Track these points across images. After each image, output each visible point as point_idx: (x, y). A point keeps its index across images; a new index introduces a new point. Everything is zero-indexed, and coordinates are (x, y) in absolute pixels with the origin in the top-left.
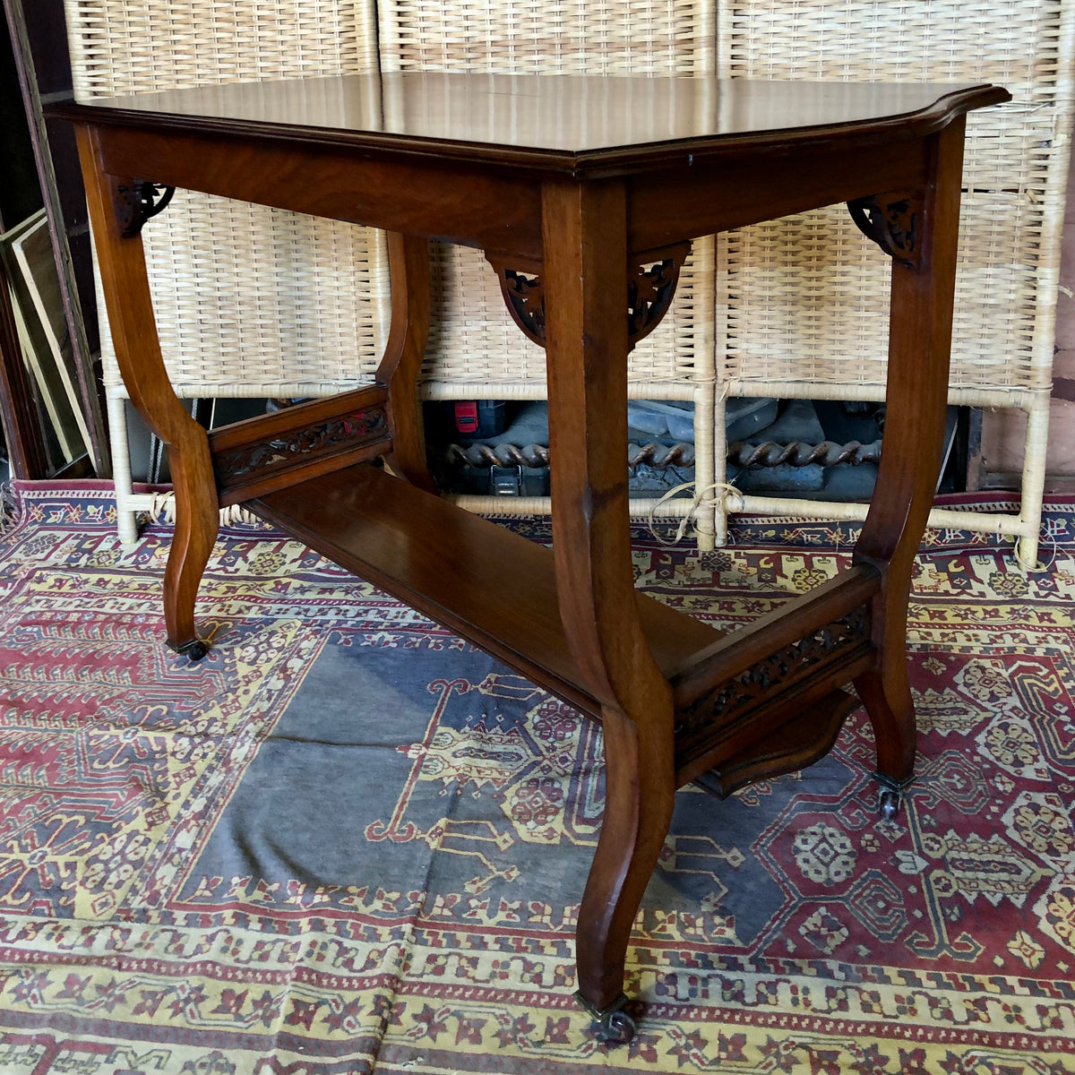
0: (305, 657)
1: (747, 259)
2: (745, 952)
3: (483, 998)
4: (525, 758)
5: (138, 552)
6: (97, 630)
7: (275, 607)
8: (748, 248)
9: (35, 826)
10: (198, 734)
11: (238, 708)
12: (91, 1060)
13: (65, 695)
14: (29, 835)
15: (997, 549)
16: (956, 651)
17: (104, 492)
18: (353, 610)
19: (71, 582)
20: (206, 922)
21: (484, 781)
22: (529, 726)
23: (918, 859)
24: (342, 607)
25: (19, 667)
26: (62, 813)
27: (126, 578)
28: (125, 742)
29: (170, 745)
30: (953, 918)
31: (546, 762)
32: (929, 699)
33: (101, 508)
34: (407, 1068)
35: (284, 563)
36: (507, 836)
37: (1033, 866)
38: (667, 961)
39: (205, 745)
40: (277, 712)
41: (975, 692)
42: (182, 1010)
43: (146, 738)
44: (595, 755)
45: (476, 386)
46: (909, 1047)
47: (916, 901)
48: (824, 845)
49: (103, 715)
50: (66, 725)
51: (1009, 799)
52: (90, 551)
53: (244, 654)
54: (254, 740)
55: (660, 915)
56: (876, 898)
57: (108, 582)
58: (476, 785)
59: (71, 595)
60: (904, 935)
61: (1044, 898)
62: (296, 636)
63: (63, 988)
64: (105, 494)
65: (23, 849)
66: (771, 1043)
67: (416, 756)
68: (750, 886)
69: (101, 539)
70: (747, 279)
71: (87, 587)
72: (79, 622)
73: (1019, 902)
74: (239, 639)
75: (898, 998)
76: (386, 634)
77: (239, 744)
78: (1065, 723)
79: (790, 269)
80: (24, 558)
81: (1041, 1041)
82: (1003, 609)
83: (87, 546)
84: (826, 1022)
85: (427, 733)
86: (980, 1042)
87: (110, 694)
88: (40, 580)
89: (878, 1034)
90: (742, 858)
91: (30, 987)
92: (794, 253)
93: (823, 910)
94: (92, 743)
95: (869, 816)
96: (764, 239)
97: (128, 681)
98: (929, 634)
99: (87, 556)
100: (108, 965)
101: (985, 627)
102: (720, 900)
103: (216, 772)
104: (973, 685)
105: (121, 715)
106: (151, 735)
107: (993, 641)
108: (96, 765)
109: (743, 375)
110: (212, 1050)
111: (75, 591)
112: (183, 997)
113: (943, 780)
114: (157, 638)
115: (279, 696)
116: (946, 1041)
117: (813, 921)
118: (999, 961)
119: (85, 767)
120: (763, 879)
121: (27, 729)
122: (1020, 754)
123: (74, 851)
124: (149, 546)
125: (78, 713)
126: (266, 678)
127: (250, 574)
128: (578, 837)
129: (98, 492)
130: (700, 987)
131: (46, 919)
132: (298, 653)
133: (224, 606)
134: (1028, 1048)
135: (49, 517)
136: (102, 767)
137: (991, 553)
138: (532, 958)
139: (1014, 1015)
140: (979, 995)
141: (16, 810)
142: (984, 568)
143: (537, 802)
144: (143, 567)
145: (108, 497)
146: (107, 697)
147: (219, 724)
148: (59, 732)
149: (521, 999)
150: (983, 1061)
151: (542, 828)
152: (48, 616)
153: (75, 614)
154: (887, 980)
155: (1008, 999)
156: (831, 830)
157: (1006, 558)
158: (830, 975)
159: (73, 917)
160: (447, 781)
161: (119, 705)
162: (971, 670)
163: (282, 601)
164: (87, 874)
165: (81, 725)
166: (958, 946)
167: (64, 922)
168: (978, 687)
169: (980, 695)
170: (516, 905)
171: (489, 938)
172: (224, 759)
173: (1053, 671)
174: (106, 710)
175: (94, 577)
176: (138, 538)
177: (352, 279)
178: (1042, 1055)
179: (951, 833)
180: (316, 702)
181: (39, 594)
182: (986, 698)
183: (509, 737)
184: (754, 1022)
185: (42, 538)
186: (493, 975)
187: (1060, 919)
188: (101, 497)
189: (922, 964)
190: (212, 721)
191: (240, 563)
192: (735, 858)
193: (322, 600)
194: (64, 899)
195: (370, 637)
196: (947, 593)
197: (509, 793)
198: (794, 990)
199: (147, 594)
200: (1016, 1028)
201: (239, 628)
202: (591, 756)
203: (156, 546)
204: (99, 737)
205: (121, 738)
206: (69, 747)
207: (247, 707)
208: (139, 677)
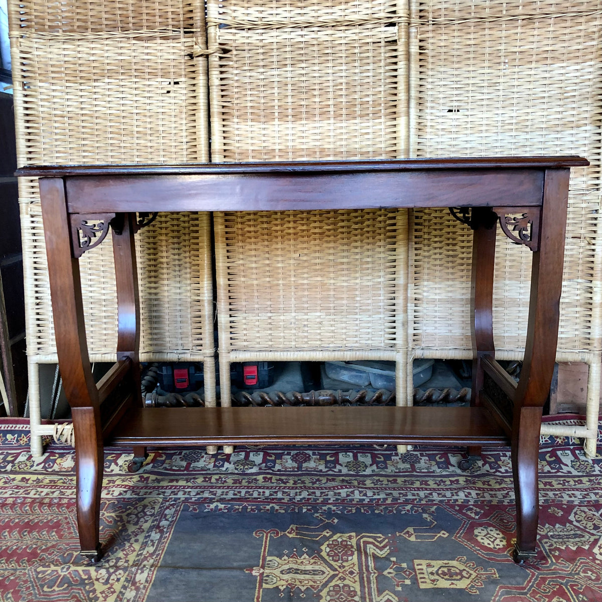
0: (170, 519)
1: (426, 277)
4: (327, 573)
5: (45, 461)
6: (28, 508)
7: (143, 491)
8: (426, 271)
10: (111, 567)
11: (134, 551)
13: (15, 547)
15: (571, 447)
16: (564, 503)
17: (18, 426)
18: (194, 492)
19: (3, 480)
21: (305, 588)
22: (324, 554)
24: (186, 490)
27: (40, 477)
28: (63, 574)
29: (93, 574)
31: (340, 575)
32: (559, 530)
33: (16, 436)
39: (117, 573)
40: (160, 552)
41: (584, 525)
43: (77, 571)
44: (370, 569)
45: (264, 353)
49: (44, 559)
50: (20, 566)
52: (12, 462)
53: (129, 519)
54: (150, 570)
57: (28, 480)
58: (300, 589)
59: (5, 488)
62: (160, 508)
64: (19, 427)
67: (258, 574)
69: (19, 454)
70: (425, 289)
71: (15, 483)
72: (14, 504)
74: (124, 510)
76: (219, 504)
77: (139, 571)
79: (450, 283)
82: (585, 479)
83: (9, 458)
85: (261, 561)
87: (46, 546)
92: (452, 274)
94: (40, 576)
96: (436, 265)
97: (56, 538)
98: (546, 494)
99: (11, 465)
101: (577, 489)
103: (128, 590)
104: (581, 521)
105: (56, 558)
106: (80, 569)
107: (584, 497)
108: (45, 589)
109: (423, 345)
111: (7, 485)
113: (582, 574)
114: (69, 512)
115: (159, 543)
119: (39, 591)
124: (51, 458)
125: (26, 558)
126: (148, 532)
127: (121, 472)
129: (14, 426)
132: (165, 517)
133: (110, 491)
136: (50, 590)
137: (568, 449)
142: (566, 457)
143: (342, 598)
144: (50, 470)
145: (20, 429)
146: (44, 547)
147: (124, 560)
148: (16, 570)
153: (11, 499)
157: (577, 452)
160: (282, 588)
161: (53, 552)
162: (578, 512)
163: (146, 487)
165: (30, 566)
168: (585, 522)
169: (587, 526)
172: (132, 581)
174: (45, 555)
175: (19, 477)
176: (43, 453)
177: (189, 288)
180: (183, 545)
182: (592, 528)
183: (314, 561)
188: (16, 429)
190: (118, 559)
191: (113, 466)
193: (172, 486)
195: (209, 506)
196: (549, 472)
197: (324, 593)
199: (57, 486)
201: (122, 504)
202: (367, 570)
203: (56, 458)
204: (44, 572)
205: (60, 571)
206: (24, 579)
207: (140, 550)
208: (62, 535)
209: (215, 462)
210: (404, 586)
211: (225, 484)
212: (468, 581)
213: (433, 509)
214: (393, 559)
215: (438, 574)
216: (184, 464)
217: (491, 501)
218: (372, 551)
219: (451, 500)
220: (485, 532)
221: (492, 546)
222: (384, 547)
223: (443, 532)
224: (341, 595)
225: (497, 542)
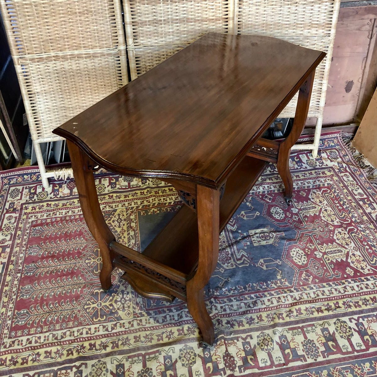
0: (134, 222)
2: (292, 287)
3: (239, 315)
5: (53, 191)
6: (60, 224)
7: (114, 205)
9: (91, 295)
12: (155, 356)
13: (68, 250)
14: (91, 299)
15: (306, 152)
16: (306, 188)
18: (139, 202)
19: (37, 207)
20: (160, 313)
23: (320, 253)
24: (134, 201)
25: (44, 243)
26: (96, 289)
27: (57, 202)
28: (99, 262)
30: (333, 267)
32: (305, 205)
33: (29, 176)
34: (231, 337)
35: (105, 188)
36: (221, 269)
37: (344, 249)
38: (276, 294)
40: (138, 242)
41: (315, 201)
42: (170, 338)
46: (335, 302)
47: (323, 265)
48: (298, 254)
49: (85, 255)
50: (76, 261)
51: (334, 231)
52: (35, 193)
53: (115, 224)
55: (269, 282)
56: (315, 266)
57: (50, 205)
59: (41, 212)
60: (324, 274)
61: (349, 257)
62: (127, 215)
63: (134, 340)
65: (93, 303)
66: (307, 308)
68: (286, 269)
69: (36, 187)
71: (45, 208)
72: (52, 223)
73: (344, 259)
74: (110, 219)
75: (329, 291)
76: (154, 209)
78: (338, 206)
80: (13, 200)
81: (360, 293)
82: (313, 172)
83: (32, 191)
84: (316, 300)
86: (348, 297)
87: (82, 247)
88: (26, 208)
89: (328, 300)
90: (281, 262)
91: (126, 342)
93: (304, 272)
94: (88, 265)
95: (305, 243)
97: (84, 241)
98: (298, 183)
99: (35, 196)
100: (142, 331)
101: (310, 179)
102: (281, 274)
104: (314, 198)
105: (91, 253)
107: (314, 183)
108: (95, 272)
110: (184, 345)
111: (41, 210)
112: (168, 334)
113: (317, 229)
114: (83, 223)
115: (135, 236)
116: (342, 298)
117: (304, 275)
118: (345, 276)
119: (93, 273)
120: (288, 266)
121: (65, 265)
122: (332, 218)
123: (109, 301)
124: (56, 188)
125: (77, 256)
126: (127, 231)
128: (239, 264)
129: (27, 171)
130: (286, 298)
131: (115, 322)
132: (132, 221)
134: (358, 296)
135: (11, 181)
136: (98, 272)
137: (305, 153)
138: (246, 302)
139: (353, 289)
140: (344, 285)
141: (81, 292)
142: (304, 158)
144: (59, 196)
146: (82, 248)
148: (75, 263)
149: (248, 312)
150: (350, 301)
151: (230, 264)
152: (39, 222)
153: (49, 219)
154: (324, 287)
155: (350, 285)
156: (298, 249)
157: (308, 154)
158: (312, 288)
159: (122, 320)
161: (88, 250)
162: (312, 194)
163: (114, 202)
164: (118, 307)
165: (81, 260)
166: (336, 274)
167: (122, 322)
168: (316, 199)
169: (317, 201)
170: (234, 288)
171: (232, 298)
173: (331, 191)
174: (85, 252)
175: (45, 204)
176: (50, 184)
178: (361, 297)
179: (325, 245)
181: (29, 213)
182: (319, 202)
184: (301, 304)
185: (14, 190)
186: (238, 308)
187: (354, 262)
189: (330, 281)
192: (279, 262)
193: (127, 200)
194: (116, 315)
195: (150, 211)
196: (297, 169)
198: (306, 294)
200: (354, 292)
201: (107, 215)
202: (230, 240)
203: (58, 188)
204: (90, 263)
205: (97, 261)
206: (82, 268)
207: (128, 243)
208: (87, 239)
209: (142, 181)
210: (247, 246)
211: (152, 194)
212: (273, 240)
213: (250, 199)
214: (240, 231)
215: (260, 238)
216: (126, 183)
217: (274, 191)
218: (230, 228)
219: (256, 192)
220: (275, 210)
221: (279, 219)
222: (234, 224)
223: (257, 212)
224: (223, 254)
225: (281, 215)
